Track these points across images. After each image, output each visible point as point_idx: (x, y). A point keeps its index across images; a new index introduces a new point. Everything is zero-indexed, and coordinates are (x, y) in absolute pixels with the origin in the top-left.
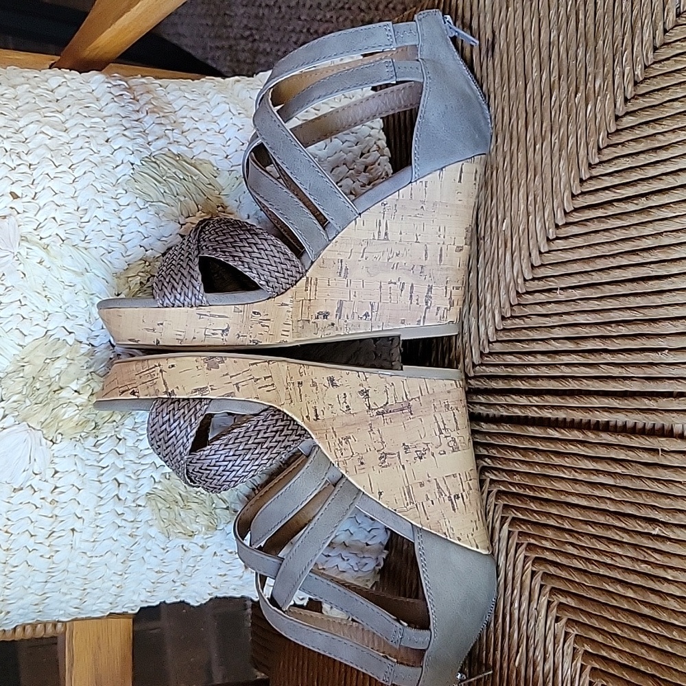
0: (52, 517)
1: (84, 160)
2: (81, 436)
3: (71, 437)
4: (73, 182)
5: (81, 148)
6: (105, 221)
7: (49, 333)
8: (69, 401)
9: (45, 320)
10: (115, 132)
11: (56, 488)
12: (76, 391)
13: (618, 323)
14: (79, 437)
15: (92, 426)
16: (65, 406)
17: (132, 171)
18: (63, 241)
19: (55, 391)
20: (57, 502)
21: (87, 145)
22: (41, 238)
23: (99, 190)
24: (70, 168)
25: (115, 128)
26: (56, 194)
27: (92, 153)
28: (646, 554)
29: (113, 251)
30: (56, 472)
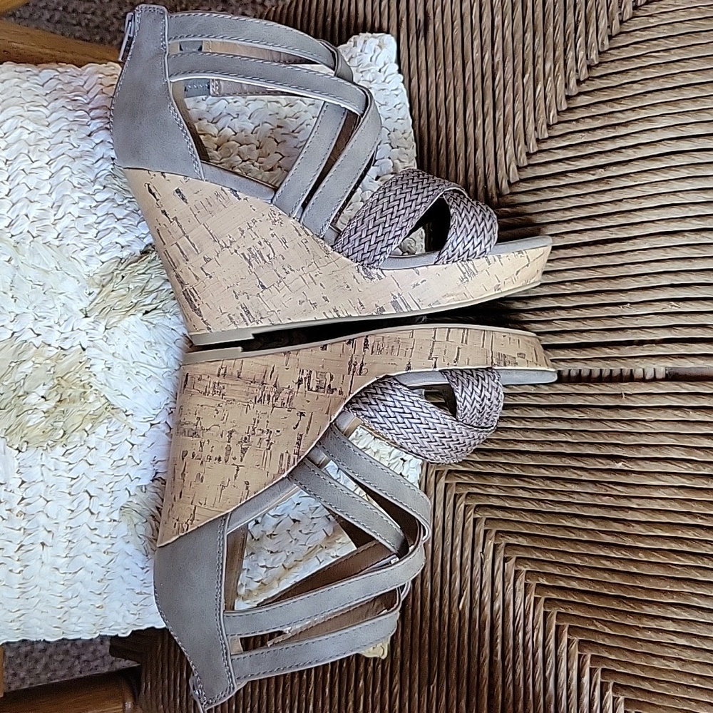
0: (20, 530)
1: (63, 154)
2: (48, 444)
3: (36, 445)
4: (50, 178)
5: (62, 143)
6: (79, 217)
7: (15, 335)
8: (35, 407)
9: (11, 322)
10: (98, 125)
11: (23, 499)
12: (43, 397)
13: (572, 282)
14: (45, 445)
15: (59, 434)
16: (30, 412)
17: (112, 166)
18: (34, 237)
19: (19, 397)
20: (25, 514)
21: (67, 139)
22: (12, 236)
23: (76, 185)
24: (47, 164)
25: (98, 121)
26: (31, 190)
27: (71, 147)
28: (608, 488)
29: (86, 248)
30: (23, 482)
